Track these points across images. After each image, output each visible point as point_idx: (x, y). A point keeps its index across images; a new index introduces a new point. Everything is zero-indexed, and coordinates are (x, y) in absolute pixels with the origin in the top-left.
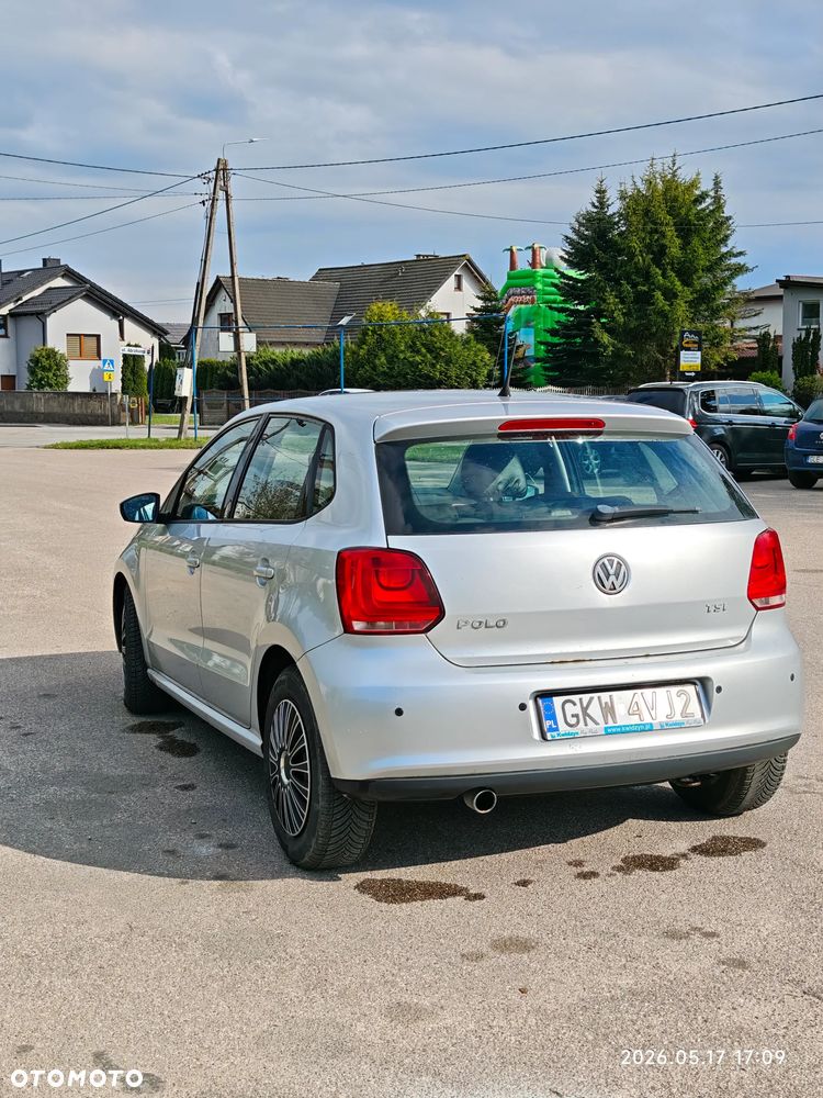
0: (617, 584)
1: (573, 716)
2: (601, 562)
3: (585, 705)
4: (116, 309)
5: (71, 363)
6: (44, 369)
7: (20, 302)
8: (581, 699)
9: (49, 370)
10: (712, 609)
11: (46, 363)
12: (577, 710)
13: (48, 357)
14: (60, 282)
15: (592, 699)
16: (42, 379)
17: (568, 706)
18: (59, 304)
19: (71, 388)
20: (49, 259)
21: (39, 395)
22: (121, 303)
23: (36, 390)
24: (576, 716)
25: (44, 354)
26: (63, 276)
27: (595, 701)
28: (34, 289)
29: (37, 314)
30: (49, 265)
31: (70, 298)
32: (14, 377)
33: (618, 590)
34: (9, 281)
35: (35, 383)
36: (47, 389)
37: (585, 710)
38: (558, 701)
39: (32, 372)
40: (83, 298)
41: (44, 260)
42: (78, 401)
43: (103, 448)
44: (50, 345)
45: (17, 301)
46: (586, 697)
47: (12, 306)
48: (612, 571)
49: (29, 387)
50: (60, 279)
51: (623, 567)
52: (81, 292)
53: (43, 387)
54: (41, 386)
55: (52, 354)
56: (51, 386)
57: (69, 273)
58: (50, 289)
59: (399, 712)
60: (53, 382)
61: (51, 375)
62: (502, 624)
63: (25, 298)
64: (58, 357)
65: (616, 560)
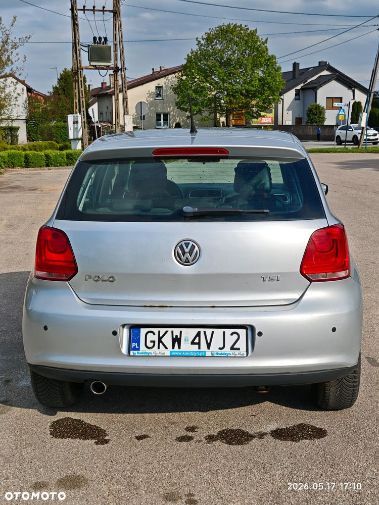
0: (190, 259)
1: (151, 342)
2: (180, 244)
3: (161, 336)
4: (351, 84)
5: (327, 111)
6: (314, 114)
7: (306, 83)
8: (159, 332)
9: (316, 115)
10: (267, 279)
11: (314, 111)
12: (156, 338)
13: (316, 109)
14: (325, 73)
15: (167, 332)
16: (312, 119)
17: (150, 335)
18: (323, 83)
19: (326, 123)
20: (322, 62)
21: (310, 127)
22: (354, 82)
23: (309, 124)
24: (154, 342)
25: (314, 107)
26: (327, 70)
27: (169, 334)
28: (313, 76)
29: (313, 88)
30: (322, 64)
31: (329, 80)
32: (301, 118)
33: (191, 263)
34: (302, 73)
35: (309, 121)
36: (315, 124)
37: (160, 339)
38: (143, 331)
39: (308, 116)
40: (335, 80)
41: (319, 62)
42: (327, 129)
43: (321, 152)
44: (318, 103)
45: (305, 82)
46: (163, 331)
47: (302, 85)
48: (187, 250)
49: (307, 123)
50: (325, 71)
51: (196, 248)
52: (334, 77)
53: (313, 123)
54: (312, 123)
55: (318, 107)
56: (316, 122)
57: (330, 68)
58: (320, 76)
59: (46, 328)
60: (317, 120)
61: (317, 117)
62: (112, 279)
63: (309, 81)
64: (321, 108)
65: (191, 243)
